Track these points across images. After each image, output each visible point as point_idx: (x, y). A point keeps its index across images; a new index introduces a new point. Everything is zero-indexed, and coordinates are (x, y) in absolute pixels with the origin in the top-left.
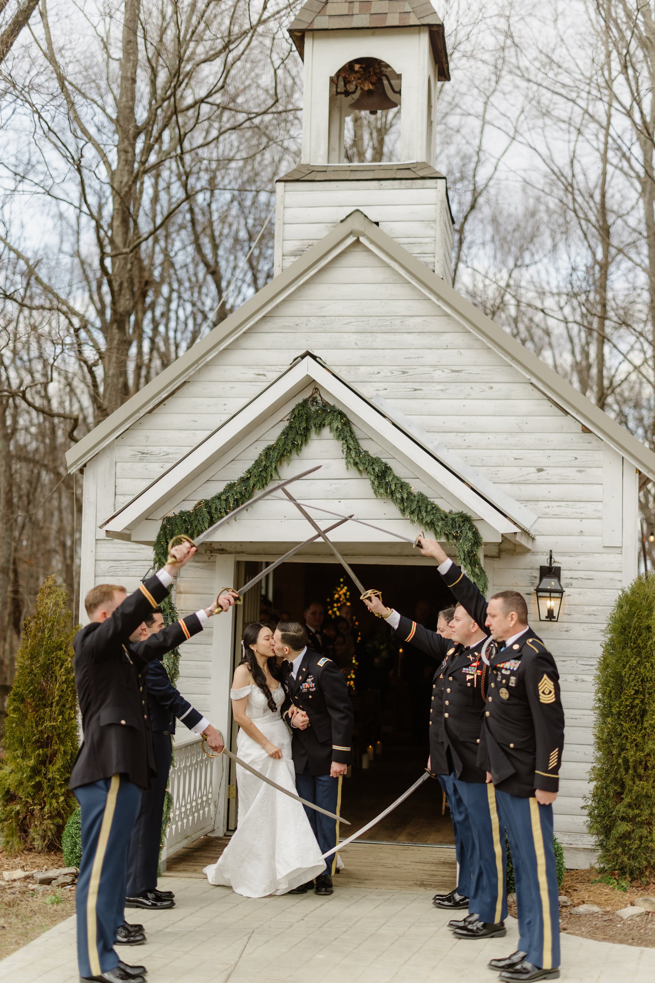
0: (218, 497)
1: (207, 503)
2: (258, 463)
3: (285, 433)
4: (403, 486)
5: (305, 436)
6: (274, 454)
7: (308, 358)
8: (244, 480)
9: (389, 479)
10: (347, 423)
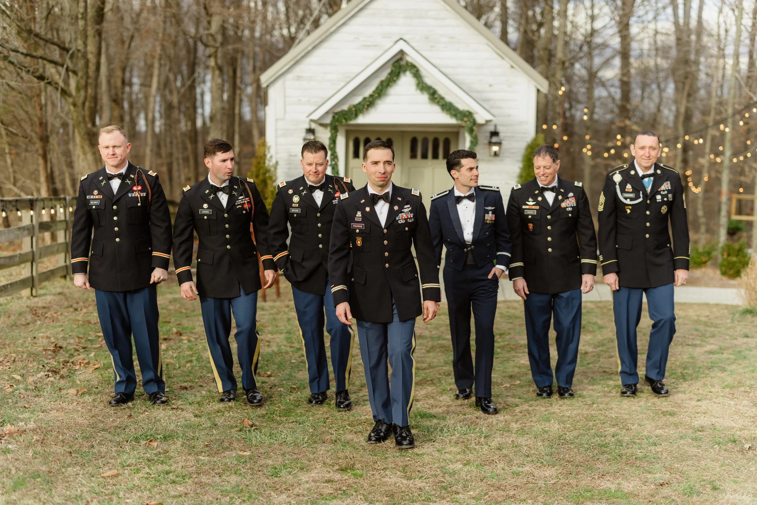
0: (360, 103)
1: (355, 106)
2: (377, 88)
3: (390, 74)
4: (443, 98)
5: (398, 75)
6: (385, 84)
7: (401, 41)
8: (371, 96)
9: (436, 96)
10: (418, 71)
